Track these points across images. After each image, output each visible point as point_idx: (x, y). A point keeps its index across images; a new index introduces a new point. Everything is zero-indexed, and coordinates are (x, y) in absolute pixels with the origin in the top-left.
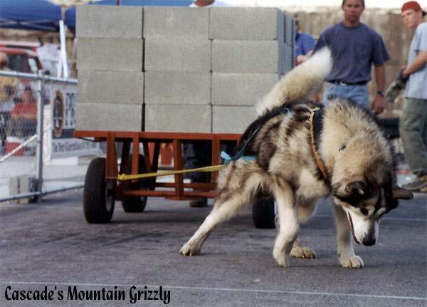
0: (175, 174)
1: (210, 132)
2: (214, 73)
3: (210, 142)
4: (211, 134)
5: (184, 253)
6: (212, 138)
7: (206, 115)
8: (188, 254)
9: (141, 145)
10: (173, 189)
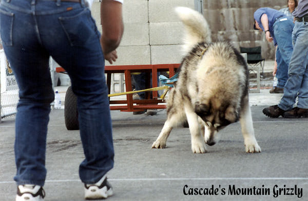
0: (127, 95)
1: (149, 64)
2: (151, 23)
3: (150, 70)
4: (151, 65)
5: (156, 146)
6: (152, 68)
7: (147, 52)
8: (159, 147)
9: (106, 75)
10: (126, 105)
